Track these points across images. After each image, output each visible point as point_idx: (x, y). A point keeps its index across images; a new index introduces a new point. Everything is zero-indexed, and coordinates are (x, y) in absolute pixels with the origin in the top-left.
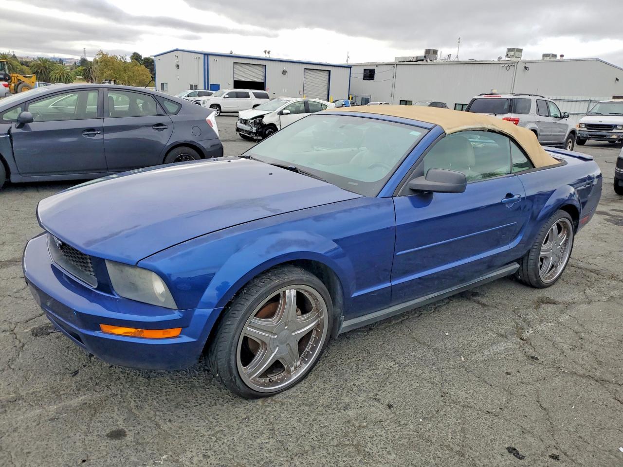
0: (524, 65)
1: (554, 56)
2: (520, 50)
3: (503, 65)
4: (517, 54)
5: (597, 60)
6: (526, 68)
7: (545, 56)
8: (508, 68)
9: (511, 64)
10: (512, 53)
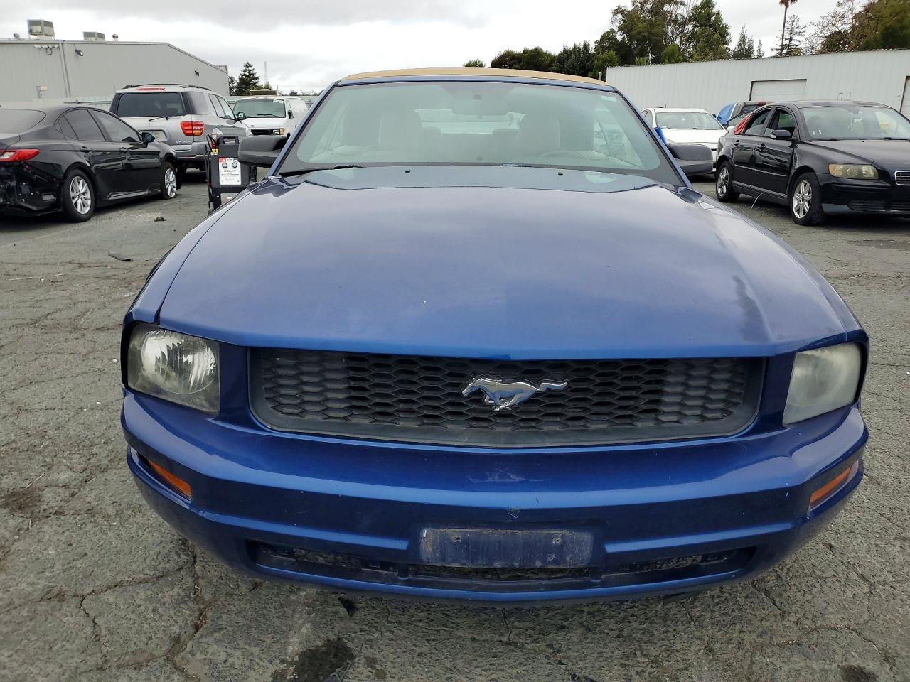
0: (73, 49)
1: (101, 36)
2: (49, 24)
3: (39, 46)
4: (47, 29)
5: (166, 45)
6: (78, 52)
7: (87, 35)
8: (49, 52)
9: (53, 45)
10: (38, 29)
